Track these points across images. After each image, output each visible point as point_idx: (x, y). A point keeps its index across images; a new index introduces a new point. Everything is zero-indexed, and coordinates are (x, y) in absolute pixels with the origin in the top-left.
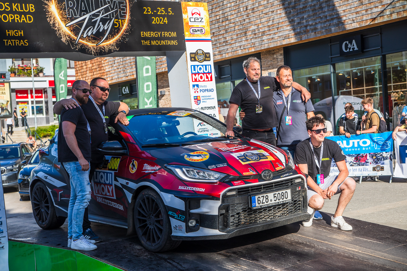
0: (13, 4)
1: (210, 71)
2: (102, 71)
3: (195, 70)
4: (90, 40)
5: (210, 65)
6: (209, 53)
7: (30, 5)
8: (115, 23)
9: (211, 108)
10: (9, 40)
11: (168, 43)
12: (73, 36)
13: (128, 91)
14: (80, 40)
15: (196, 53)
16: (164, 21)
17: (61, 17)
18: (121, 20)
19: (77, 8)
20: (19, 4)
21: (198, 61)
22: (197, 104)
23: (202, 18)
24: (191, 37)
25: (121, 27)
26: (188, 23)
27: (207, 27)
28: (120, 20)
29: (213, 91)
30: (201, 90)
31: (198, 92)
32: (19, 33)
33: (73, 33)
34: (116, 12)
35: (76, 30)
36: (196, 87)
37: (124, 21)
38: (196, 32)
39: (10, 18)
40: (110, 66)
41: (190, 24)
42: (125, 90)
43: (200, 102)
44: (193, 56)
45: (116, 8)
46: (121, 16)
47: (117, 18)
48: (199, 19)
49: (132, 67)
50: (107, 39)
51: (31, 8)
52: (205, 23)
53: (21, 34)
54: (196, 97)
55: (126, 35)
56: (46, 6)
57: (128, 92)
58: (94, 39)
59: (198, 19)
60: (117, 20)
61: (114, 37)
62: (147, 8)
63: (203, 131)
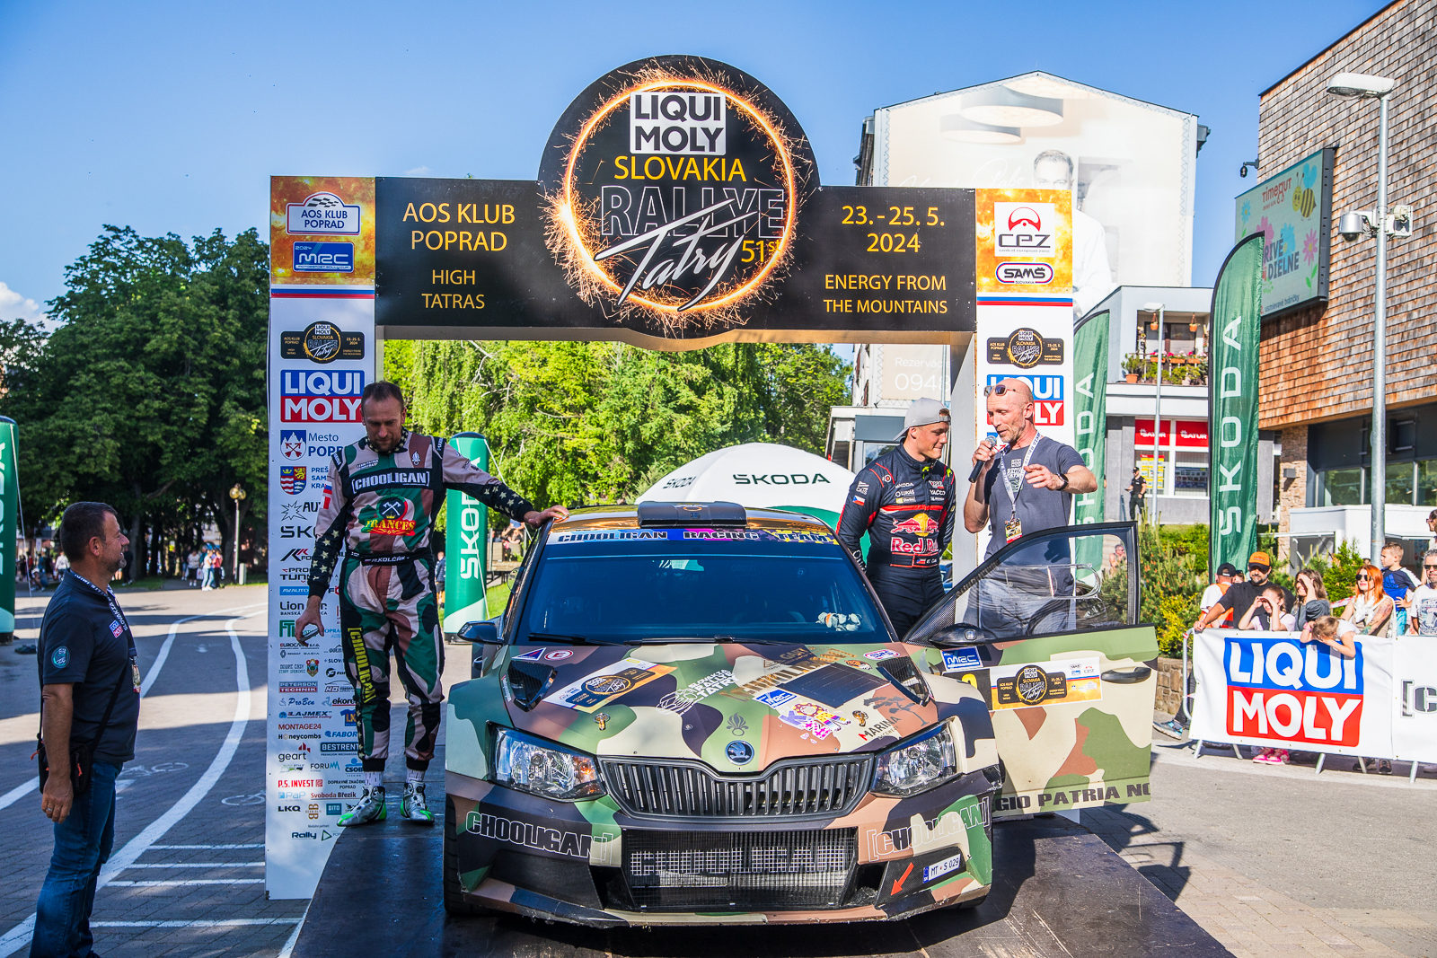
0: (460, 205)
1: (1058, 397)
4: (661, 295)
5: (1061, 378)
6: (1060, 342)
7: (504, 206)
8: (744, 249)
10: (437, 295)
11: (916, 308)
12: (611, 284)
14: (632, 296)
15: (1013, 340)
16: (909, 246)
17: (584, 236)
18: (766, 242)
19: (633, 213)
20: (475, 206)
21: (1015, 363)
23: (1046, 237)
24: (1000, 291)
25: (762, 260)
26: (991, 251)
27: (1061, 261)
28: (762, 243)
32: (466, 277)
33: (611, 277)
34: (751, 220)
35: (622, 271)
37: (775, 245)
38: (1019, 279)
39: (445, 240)
41: (999, 252)
44: (999, 346)
45: (754, 208)
46: (766, 231)
47: (752, 235)
48: (1034, 237)
50: (714, 293)
51: (504, 214)
52: (1057, 251)
53: (469, 281)
55: (777, 284)
56: (547, 209)
58: (674, 292)
59: (1031, 239)
60: (752, 242)
61: (735, 288)
62: (854, 209)
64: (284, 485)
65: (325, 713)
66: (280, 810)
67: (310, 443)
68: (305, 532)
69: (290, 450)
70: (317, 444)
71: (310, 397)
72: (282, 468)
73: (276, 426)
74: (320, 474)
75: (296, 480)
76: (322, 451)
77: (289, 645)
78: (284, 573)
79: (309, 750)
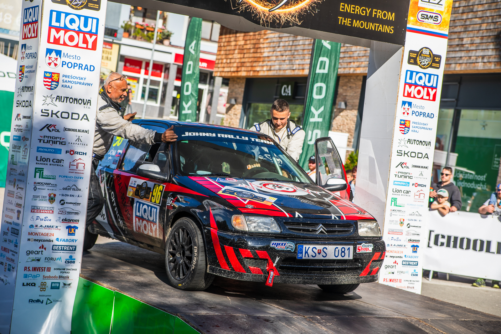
1: (434, 85)
2: (258, 55)
3: (411, 78)
4: (261, 1)
5: (438, 76)
6: (440, 57)
9: (424, 143)
11: (379, 29)
13: (290, 92)
15: (419, 53)
21: (419, 65)
22: (403, 132)
24: (418, 26)
26: (417, 3)
27: (446, 13)
29: (432, 117)
30: (413, 113)
31: (408, 114)
36: (407, 105)
38: (427, 20)
40: (271, 49)
41: (421, 4)
42: (286, 90)
43: (408, 131)
44: (414, 55)
49: (304, 57)
50: (287, 4)
52: (445, 8)
54: (404, 120)
57: (290, 94)
63: (403, 177)
64: (46, 83)
65: (57, 227)
66: (23, 284)
67: (63, 59)
68: (56, 114)
69: (50, 61)
70: (67, 60)
71: (66, 30)
72: (45, 72)
73: (44, 45)
74: (67, 79)
75: (53, 81)
76: (70, 65)
77: (39, 183)
78: (41, 138)
79: (45, 249)
